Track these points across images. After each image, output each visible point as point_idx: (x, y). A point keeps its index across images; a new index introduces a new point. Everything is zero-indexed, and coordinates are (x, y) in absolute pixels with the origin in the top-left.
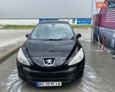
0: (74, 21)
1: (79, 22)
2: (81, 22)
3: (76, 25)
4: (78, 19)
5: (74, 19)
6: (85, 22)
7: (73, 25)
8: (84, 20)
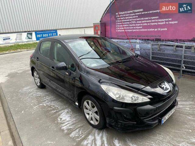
0: (29, 36)
1: (39, 36)
2: (42, 36)
3: (35, 42)
4: (36, 32)
5: (29, 32)
6: (48, 35)
7: (29, 43)
8: (46, 33)
